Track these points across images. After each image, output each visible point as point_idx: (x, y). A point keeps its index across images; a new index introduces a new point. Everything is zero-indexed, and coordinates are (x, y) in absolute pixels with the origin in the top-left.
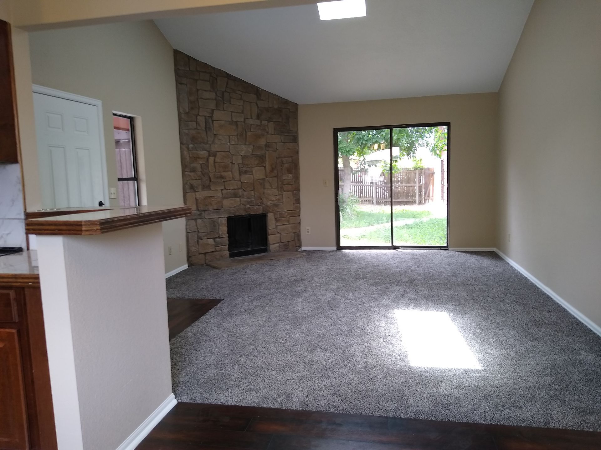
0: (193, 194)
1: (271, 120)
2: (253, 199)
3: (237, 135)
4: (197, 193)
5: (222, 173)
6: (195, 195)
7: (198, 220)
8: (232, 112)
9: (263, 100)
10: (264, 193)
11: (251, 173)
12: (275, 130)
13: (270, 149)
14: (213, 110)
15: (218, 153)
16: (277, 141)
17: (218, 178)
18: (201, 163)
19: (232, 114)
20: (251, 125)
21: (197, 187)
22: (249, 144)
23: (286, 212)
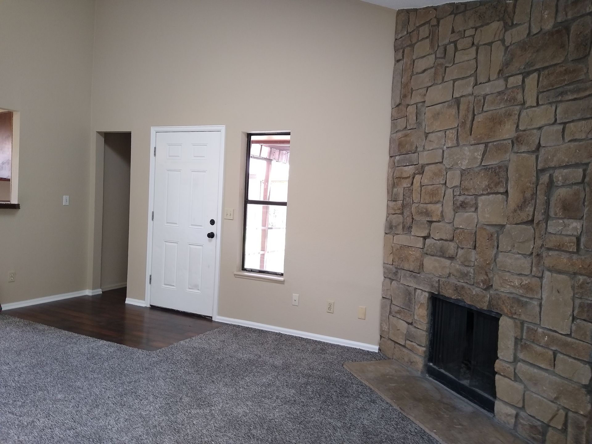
0: (392, 237)
1: (533, 68)
2: (472, 270)
3: (457, 126)
4: (395, 237)
5: (428, 206)
7: (394, 282)
8: (455, 81)
9: (517, 25)
10: (495, 261)
11: (473, 209)
12: (538, 92)
14: (427, 89)
15: (427, 168)
17: (422, 213)
18: (405, 186)
19: (454, 85)
20: (486, 96)
21: (396, 227)
22: (476, 142)
23: (545, 331)
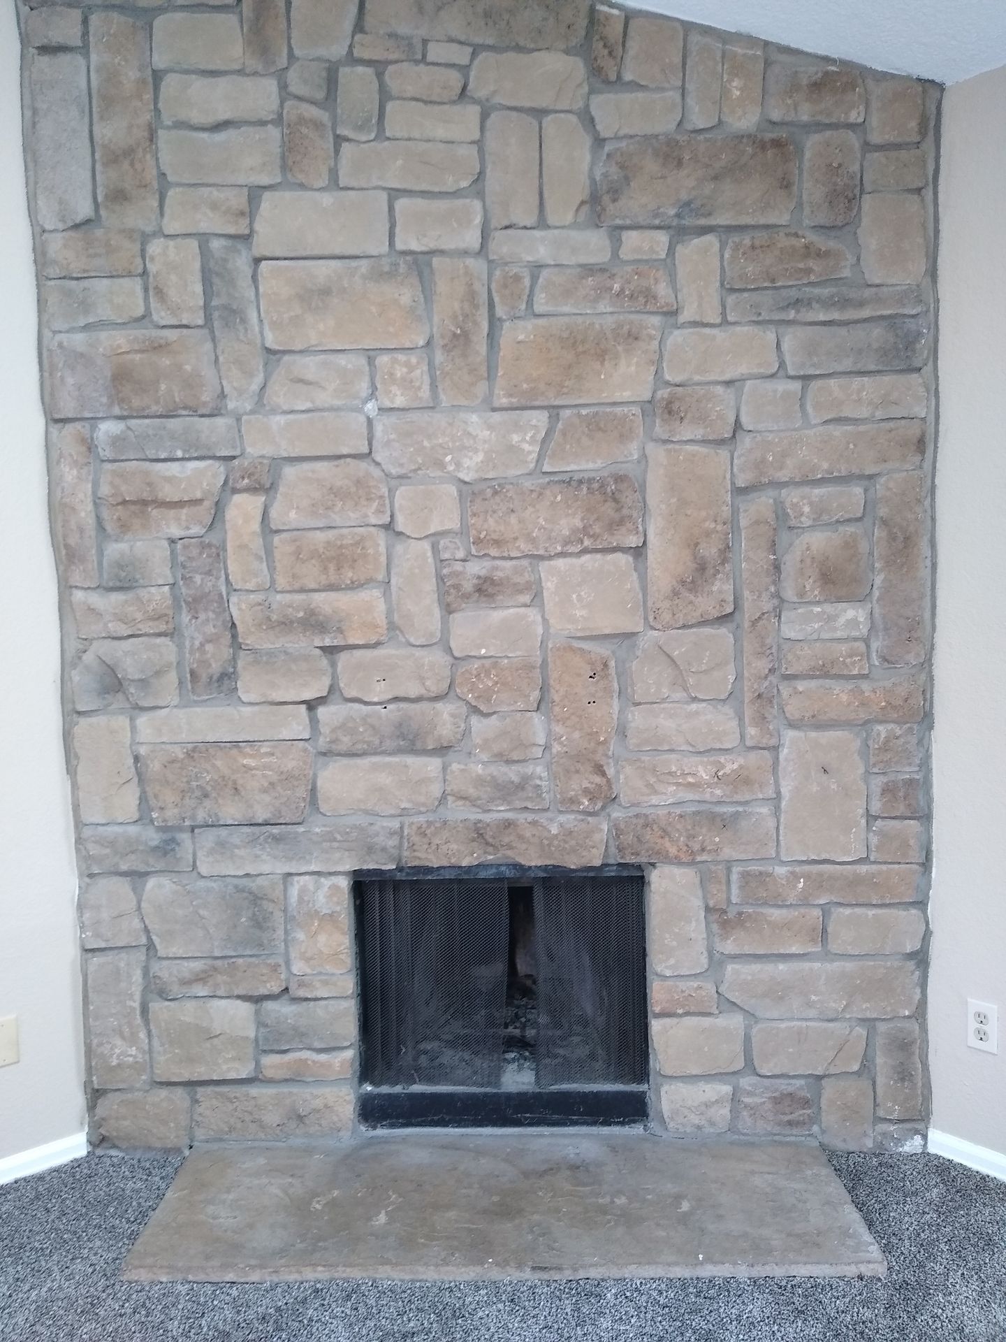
0: (122, 722)
1: (703, 222)
2: (540, 770)
3: (429, 343)
4: (143, 720)
5: (319, 598)
6: (133, 729)
7: (151, 883)
8: (394, 194)
9: (635, 86)
10: (622, 732)
11: (526, 598)
12: (728, 289)
13: (688, 431)
14: (255, 194)
15: (289, 472)
16: (742, 369)
17: (286, 625)
18: (176, 532)
19: (391, 209)
20: (537, 268)
21: (143, 683)
22: (514, 400)
23: (798, 869)
